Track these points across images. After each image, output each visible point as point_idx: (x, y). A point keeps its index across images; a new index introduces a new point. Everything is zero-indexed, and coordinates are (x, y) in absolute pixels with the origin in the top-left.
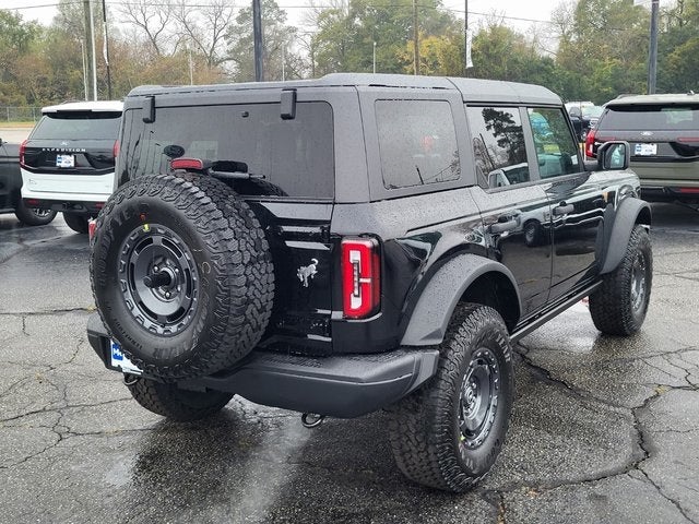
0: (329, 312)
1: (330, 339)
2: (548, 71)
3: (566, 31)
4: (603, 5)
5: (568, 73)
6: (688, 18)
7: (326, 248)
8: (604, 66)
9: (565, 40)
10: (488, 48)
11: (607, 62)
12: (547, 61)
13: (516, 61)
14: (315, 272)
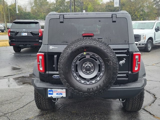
0: (128, 72)
1: (127, 79)
2: (29, 15)
3: (32, 6)
4: (40, 1)
5: (34, 16)
6: (58, 5)
7: (126, 56)
8: (42, 14)
9: (32, 8)
10: (14, 9)
11: (43, 14)
12: (29, 13)
13: (22, 12)
14: (125, 62)
